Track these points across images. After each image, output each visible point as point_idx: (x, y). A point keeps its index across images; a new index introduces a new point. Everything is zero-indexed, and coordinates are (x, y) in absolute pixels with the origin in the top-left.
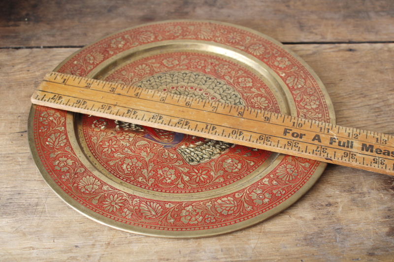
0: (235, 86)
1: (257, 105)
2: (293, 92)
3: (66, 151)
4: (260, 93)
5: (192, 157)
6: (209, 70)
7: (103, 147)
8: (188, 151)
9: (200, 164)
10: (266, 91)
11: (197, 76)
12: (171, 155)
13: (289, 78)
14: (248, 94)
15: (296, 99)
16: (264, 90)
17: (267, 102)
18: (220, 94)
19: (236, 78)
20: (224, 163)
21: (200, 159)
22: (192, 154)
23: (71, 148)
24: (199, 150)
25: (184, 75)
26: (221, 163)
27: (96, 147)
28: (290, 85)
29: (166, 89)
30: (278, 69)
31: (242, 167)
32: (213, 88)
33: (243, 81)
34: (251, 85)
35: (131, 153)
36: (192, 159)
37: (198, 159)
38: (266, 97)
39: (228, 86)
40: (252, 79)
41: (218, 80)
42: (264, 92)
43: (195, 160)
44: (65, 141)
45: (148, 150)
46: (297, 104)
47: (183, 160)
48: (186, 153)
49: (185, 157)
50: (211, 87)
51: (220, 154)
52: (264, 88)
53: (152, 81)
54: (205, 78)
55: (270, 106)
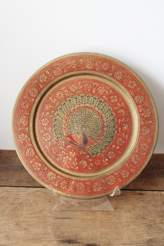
0: (109, 103)
1: (120, 115)
2: (138, 106)
3: (37, 159)
4: (121, 106)
5: (93, 153)
6: (94, 92)
7: (51, 151)
8: (91, 149)
9: (97, 156)
10: (124, 104)
11: (89, 97)
12: (84, 152)
13: (136, 97)
14: (116, 108)
15: (140, 112)
16: (123, 103)
17: (125, 112)
18: (102, 110)
19: (109, 97)
20: (108, 154)
21: (97, 153)
22: (93, 151)
23: (38, 156)
24: (96, 148)
25: (82, 97)
26: (106, 154)
27: (48, 151)
28: (137, 102)
29: (74, 109)
30: (130, 90)
31: (116, 155)
32: (98, 106)
33: (113, 98)
34: (116, 100)
35: (65, 153)
36: (93, 154)
37: (96, 153)
38: (124, 109)
39: (105, 103)
40: (117, 96)
41: (100, 99)
42: (123, 105)
43: (94, 154)
44: (34, 152)
45: (73, 150)
46: (140, 115)
47: (89, 155)
48: (90, 151)
49: (90, 153)
50: (97, 105)
51: (105, 149)
52: (123, 102)
53: (66, 105)
54: (93, 99)
55: (127, 114)
